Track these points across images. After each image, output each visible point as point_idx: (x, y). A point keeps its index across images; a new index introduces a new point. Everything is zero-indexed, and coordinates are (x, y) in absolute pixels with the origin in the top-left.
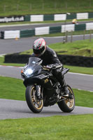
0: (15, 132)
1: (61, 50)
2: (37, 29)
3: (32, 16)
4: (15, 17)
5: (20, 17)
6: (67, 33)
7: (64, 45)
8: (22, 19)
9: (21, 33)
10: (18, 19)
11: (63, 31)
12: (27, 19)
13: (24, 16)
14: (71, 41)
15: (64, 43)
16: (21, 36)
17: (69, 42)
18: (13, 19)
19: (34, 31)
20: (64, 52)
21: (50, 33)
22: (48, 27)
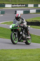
0: (20, 55)
2: (31, 10)
3: (29, 5)
4: (21, 5)
5: (23, 5)
8: (25, 6)
9: (24, 12)
10: (23, 6)
12: (27, 6)
13: (25, 5)
16: (24, 13)
18: (20, 6)
19: (29, 11)
21: (36, 12)
22: (35, 10)
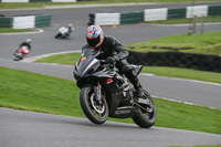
1: (185, 45)
2: (147, 11)
6: (194, 19)
7: (190, 38)
9: (122, 17)
11: (189, 15)
14: (202, 32)
15: (190, 34)
17: (198, 33)
19: (142, 15)
20: (189, 48)
21: (168, 18)
22: (165, 9)
